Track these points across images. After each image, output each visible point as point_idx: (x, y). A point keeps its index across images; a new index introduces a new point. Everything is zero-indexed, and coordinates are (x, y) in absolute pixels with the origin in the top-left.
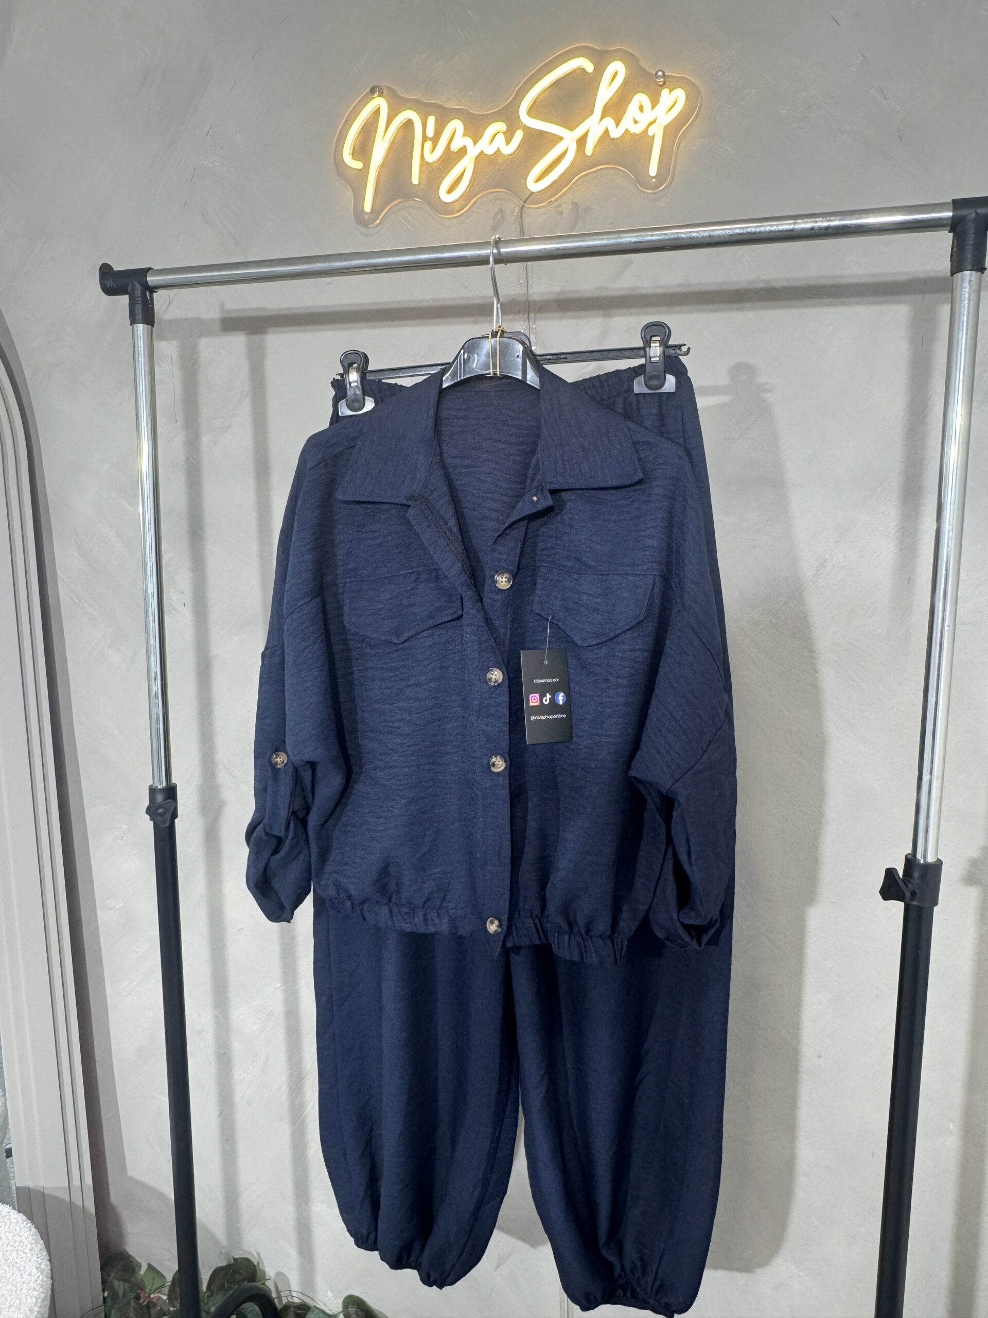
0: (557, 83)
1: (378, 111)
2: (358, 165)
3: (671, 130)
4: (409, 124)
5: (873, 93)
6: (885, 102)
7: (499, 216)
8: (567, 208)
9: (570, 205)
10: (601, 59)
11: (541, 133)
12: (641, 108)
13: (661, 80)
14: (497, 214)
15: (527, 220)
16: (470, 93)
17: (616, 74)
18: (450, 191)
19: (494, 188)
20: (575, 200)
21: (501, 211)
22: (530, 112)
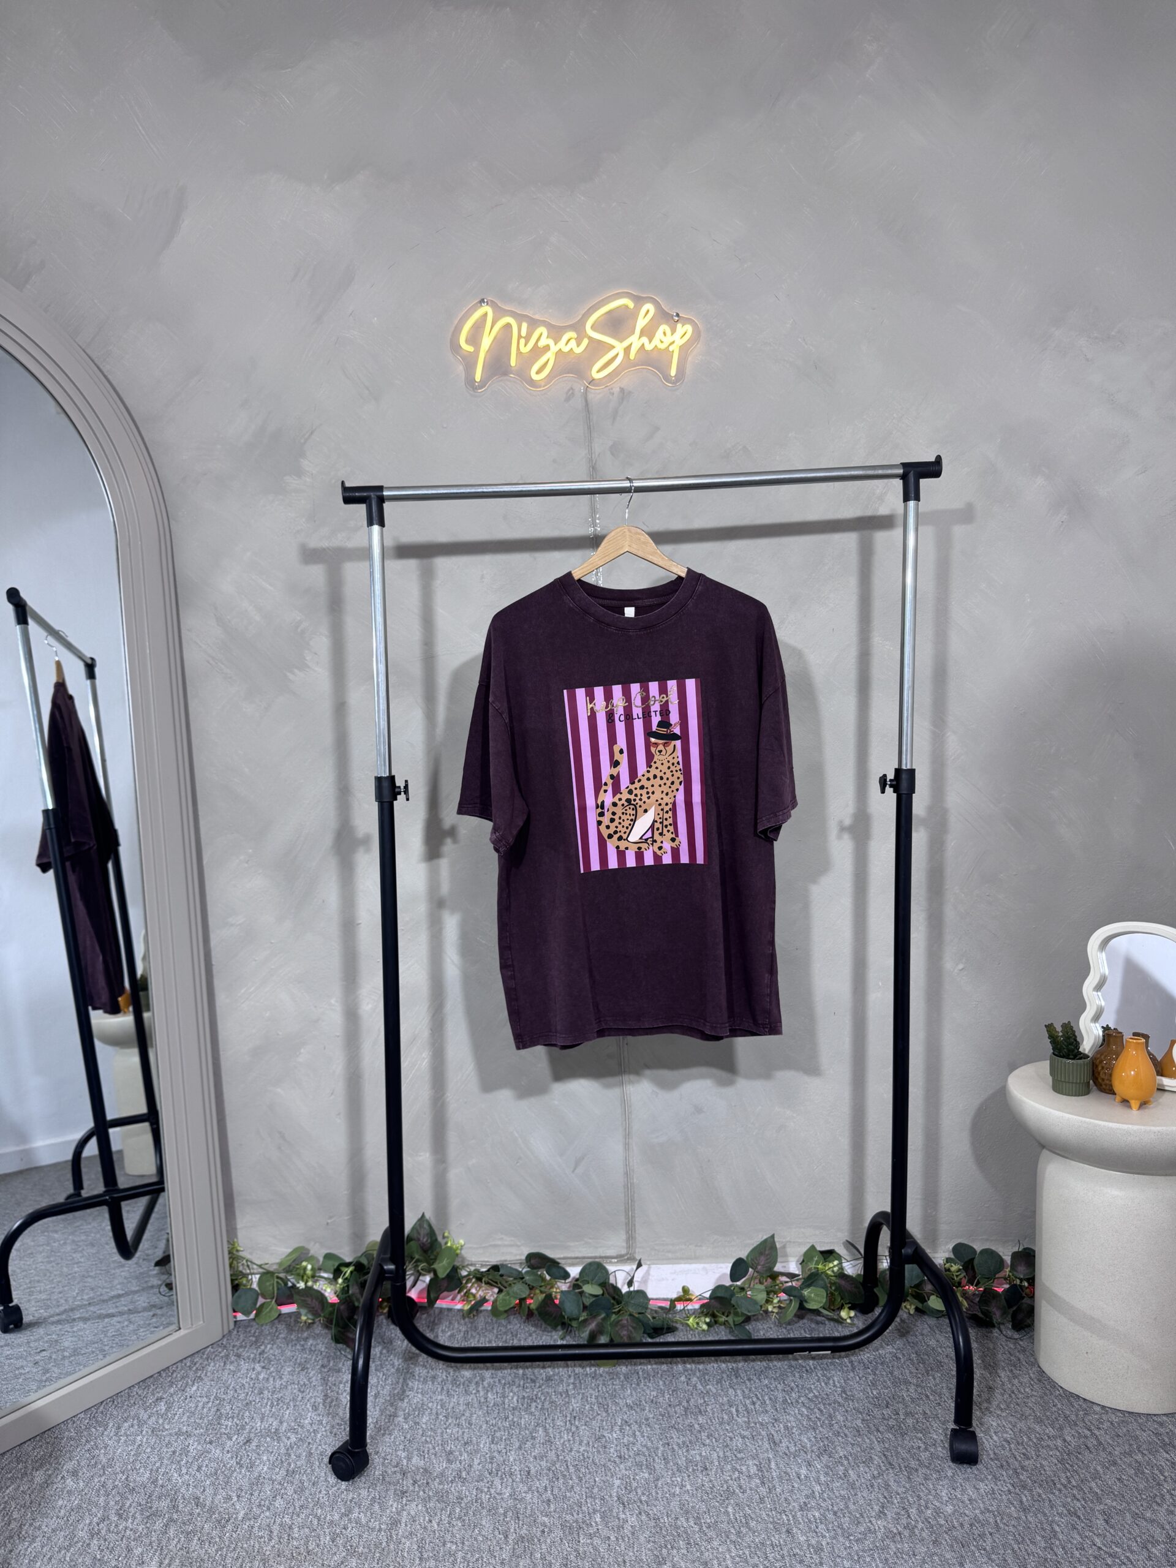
0: (609, 312)
1: (486, 315)
2: (470, 349)
3: (684, 349)
4: (508, 326)
5: (800, 340)
6: (806, 347)
7: (570, 392)
8: (616, 390)
9: (618, 389)
10: (639, 300)
11: (599, 342)
12: (665, 334)
13: (676, 318)
14: (569, 390)
15: (590, 396)
16: (550, 311)
17: (648, 311)
18: (538, 373)
19: (568, 373)
20: (622, 386)
21: (572, 388)
22: (592, 327)
